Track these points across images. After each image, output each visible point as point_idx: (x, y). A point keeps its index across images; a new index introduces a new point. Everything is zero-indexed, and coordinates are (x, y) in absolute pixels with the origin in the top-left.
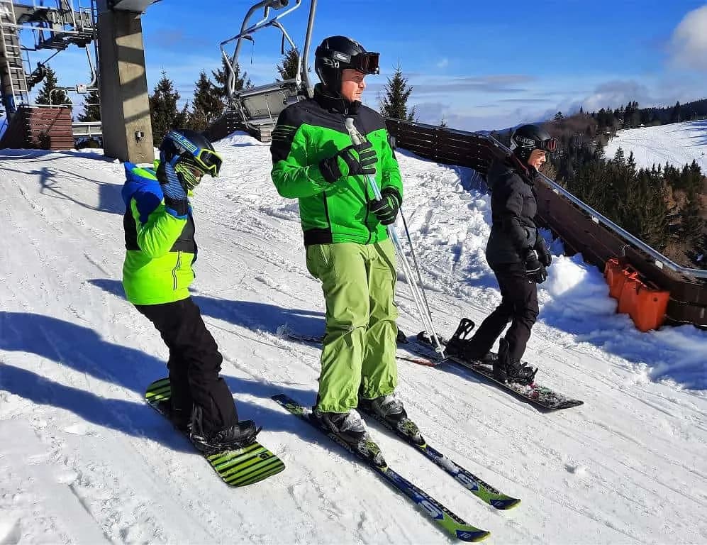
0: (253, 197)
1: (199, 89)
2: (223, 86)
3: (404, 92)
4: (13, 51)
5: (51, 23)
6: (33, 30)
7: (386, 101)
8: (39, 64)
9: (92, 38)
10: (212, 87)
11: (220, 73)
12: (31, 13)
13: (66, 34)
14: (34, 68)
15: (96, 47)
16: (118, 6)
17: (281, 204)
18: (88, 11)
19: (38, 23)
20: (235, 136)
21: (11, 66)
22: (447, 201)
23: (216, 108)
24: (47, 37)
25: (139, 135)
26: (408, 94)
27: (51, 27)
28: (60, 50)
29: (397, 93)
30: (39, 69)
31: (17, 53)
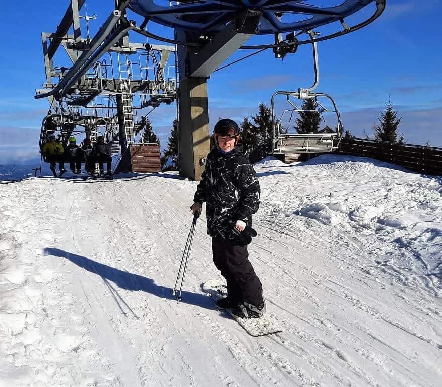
0: (278, 203)
1: (243, 129)
2: (259, 126)
3: (394, 122)
4: (128, 110)
5: (151, 90)
6: (140, 96)
7: (379, 130)
8: (142, 117)
9: (175, 98)
10: (251, 127)
11: (258, 117)
12: (139, 85)
13: (160, 97)
14: (140, 120)
15: (177, 103)
16: (192, 75)
17: (298, 208)
18: (174, 81)
19: (143, 91)
20: (267, 161)
21: (126, 119)
22: (434, 203)
23: (254, 141)
24: (148, 99)
25: (202, 161)
26: (397, 123)
27: (151, 93)
28: (155, 107)
29: (389, 123)
30: (142, 121)
31: (130, 111)
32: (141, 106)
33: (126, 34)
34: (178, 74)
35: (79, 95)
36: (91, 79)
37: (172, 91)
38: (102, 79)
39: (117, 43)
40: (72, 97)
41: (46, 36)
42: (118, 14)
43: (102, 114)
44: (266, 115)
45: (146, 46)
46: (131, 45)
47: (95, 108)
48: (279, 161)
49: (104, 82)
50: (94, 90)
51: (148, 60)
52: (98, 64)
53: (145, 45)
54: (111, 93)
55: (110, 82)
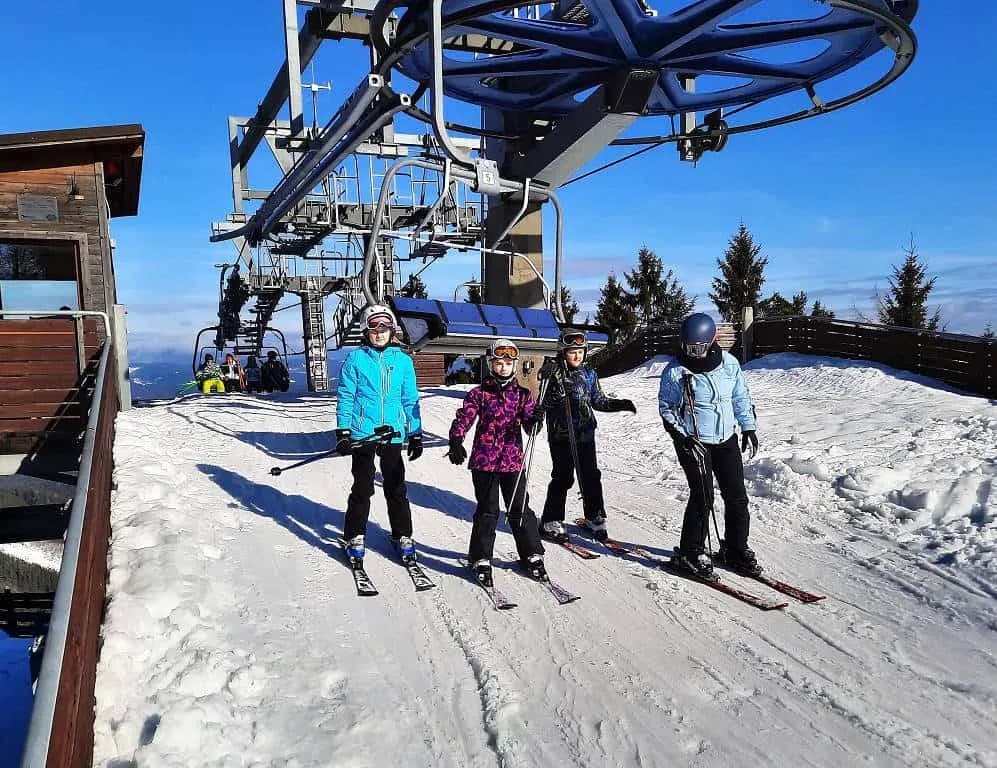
1: (604, 298)
2: (638, 292)
3: (921, 286)
4: (385, 263)
5: (430, 224)
6: (409, 235)
7: (890, 302)
8: (411, 277)
9: (479, 239)
10: (622, 294)
11: (635, 274)
12: (409, 214)
13: (447, 238)
14: (406, 281)
15: (482, 251)
18: (477, 207)
19: (415, 227)
23: (627, 322)
24: (424, 242)
25: (528, 366)
26: (928, 288)
27: (430, 230)
28: (436, 257)
29: (910, 288)
30: (411, 283)
31: (388, 265)
32: (410, 255)
33: (389, 121)
35: (293, 235)
36: (317, 204)
37: (470, 226)
38: (337, 203)
39: (371, 137)
40: (280, 239)
41: (237, 125)
42: (377, 82)
43: (336, 270)
44: (652, 272)
45: (425, 140)
46: (400, 138)
47: (322, 259)
49: (342, 209)
50: (322, 226)
52: (332, 176)
53: (422, 137)
54: (355, 231)
55: (353, 210)
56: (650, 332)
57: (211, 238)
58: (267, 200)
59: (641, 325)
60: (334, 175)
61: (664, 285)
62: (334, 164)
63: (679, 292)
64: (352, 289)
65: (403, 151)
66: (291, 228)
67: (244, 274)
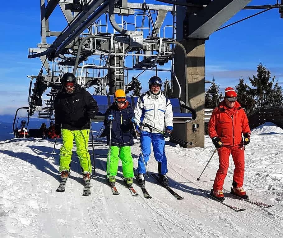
1: (237, 91)
2: (256, 88)
4: (120, 71)
5: (145, 51)
6: (133, 56)
8: (133, 78)
9: (170, 59)
10: (248, 89)
11: (255, 78)
13: (153, 57)
14: (130, 80)
15: (172, 65)
19: (136, 52)
20: (265, 127)
21: (117, 80)
23: (249, 104)
24: (141, 60)
25: (195, 126)
27: (145, 53)
30: (133, 81)
31: (121, 72)
32: (133, 66)
34: (175, 35)
35: (72, 55)
37: (166, 51)
38: (96, 39)
40: (65, 57)
43: (93, 74)
44: (264, 77)
45: (143, 6)
46: (130, 5)
47: (86, 68)
48: (279, 128)
49: (98, 42)
50: (87, 51)
51: (143, 20)
52: (93, 24)
53: (142, 4)
54: (104, 53)
55: (104, 42)
56: (262, 110)
57: (28, 56)
58: (59, 37)
59: (257, 106)
60: (95, 24)
61: (271, 84)
62: (95, 18)
63: (279, 89)
64: (101, 84)
65: (132, 12)
66: (71, 51)
67: (45, 75)
